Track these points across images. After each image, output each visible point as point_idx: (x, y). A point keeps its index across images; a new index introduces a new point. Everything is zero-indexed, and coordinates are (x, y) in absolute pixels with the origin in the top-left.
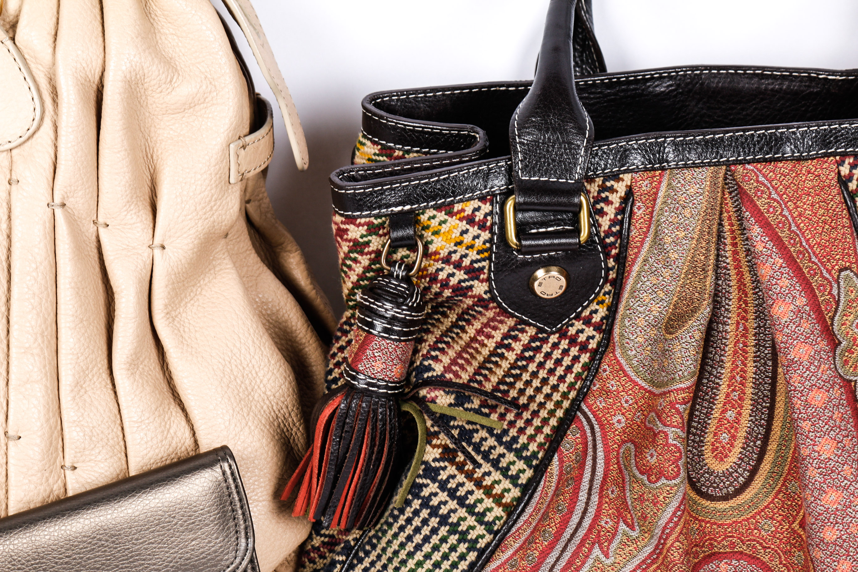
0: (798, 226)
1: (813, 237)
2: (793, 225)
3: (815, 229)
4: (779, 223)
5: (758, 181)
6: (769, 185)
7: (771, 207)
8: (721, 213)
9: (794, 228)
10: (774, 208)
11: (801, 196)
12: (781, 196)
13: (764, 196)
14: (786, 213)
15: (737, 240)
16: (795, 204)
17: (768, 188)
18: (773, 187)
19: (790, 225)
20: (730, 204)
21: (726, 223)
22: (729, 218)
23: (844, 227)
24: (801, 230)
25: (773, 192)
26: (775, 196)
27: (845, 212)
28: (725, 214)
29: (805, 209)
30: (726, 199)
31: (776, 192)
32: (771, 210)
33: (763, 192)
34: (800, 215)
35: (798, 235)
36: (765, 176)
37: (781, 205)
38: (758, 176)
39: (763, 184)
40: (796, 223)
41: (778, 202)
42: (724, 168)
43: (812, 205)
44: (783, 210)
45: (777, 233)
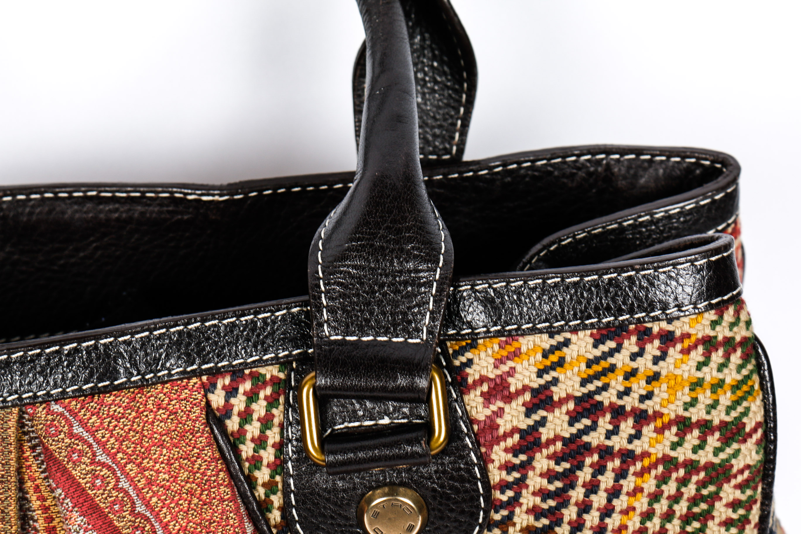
0: (147, 505)
1: (175, 518)
2: (138, 503)
3: (177, 504)
4: (114, 503)
5: (71, 435)
6: (91, 440)
7: (97, 477)
8: (21, 482)
9: (140, 508)
10: (103, 478)
11: (148, 449)
12: (113, 457)
13: (85, 459)
14: (124, 484)
15: (55, 523)
16: (139, 465)
17: (90, 446)
18: (98, 442)
19: (133, 503)
20: (34, 467)
21: (33, 497)
22: (37, 489)
23: (222, 500)
24: (152, 510)
25: (99, 452)
26: (102, 458)
27: (222, 474)
28: (29, 484)
29: (158, 472)
30: (27, 459)
31: (105, 450)
32: (98, 482)
33: (81, 453)
34: (150, 483)
35: (147, 519)
36: (83, 424)
37: (114, 473)
38: (71, 426)
39: (80, 438)
40: (144, 499)
41: (109, 468)
42: (16, 410)
43: (169, 464)
44: (118, 480)
45: (111, 522)
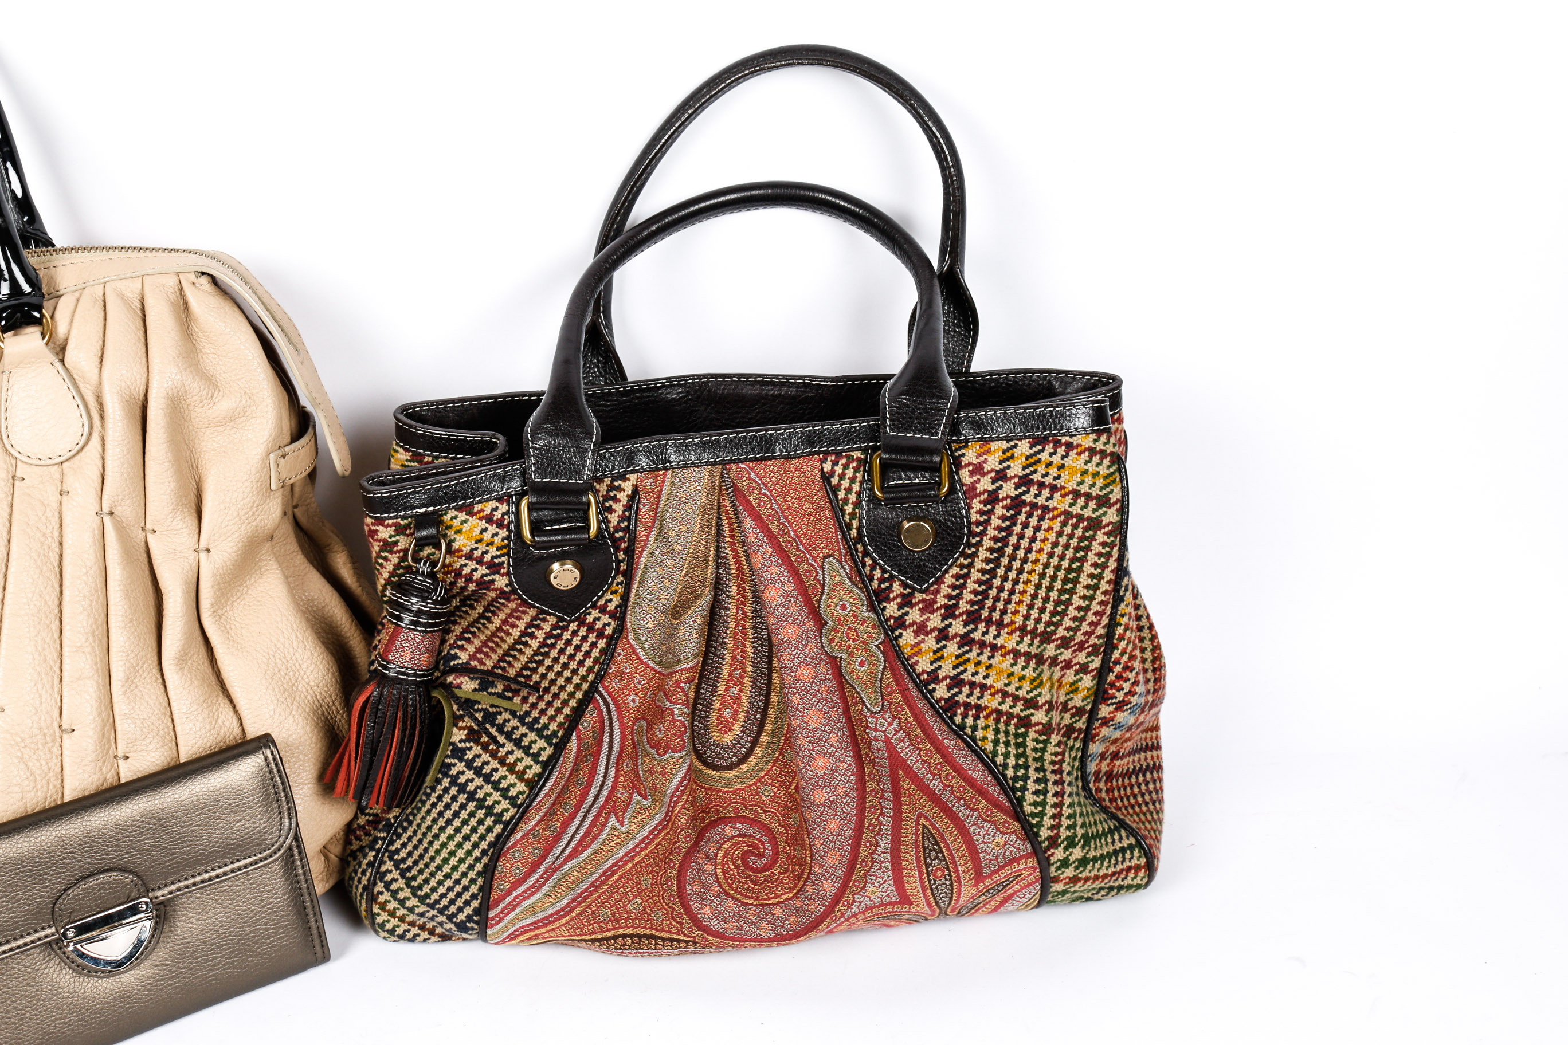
0: (786, 519)
1: (800, 528)
2: (782, 517)
3: (802, 521)
4: (769, 516)
5: (749, 479)
6: (760, 482)
7: (761, 501)
8: (719, 508)
9: (783, 520)
10: (765, 502)
11: (789, 491)
12: (771, 491)
13: (755, 491)
14: (775, 506)
15: (734, 533)
16: (784, 498)
17: (759, 485)
18: (763, 483)
19: (779, 517)
20: (727, 500)
21: (724, 517)
22: (727, 512)
23: (827, 518)
24: (789, 522)
25: (764, 488)
26: (765, 491)
27: (827, 504)
28: (723, 509)
29: (793, 503)
30: (723, 495)
31: (767, 488)
32: (762, 504)
33: (754, 488)
34: (788, 508)
35: (786, 526)
36: (756, 473)
37: (770, 500)
38: (750, 474)
39: (754, 481)
40: (785, 516)
41: (768, 497)
42: (720, 467)
43: (799, 499)
44: (772, 504)
45: (767, 525)
